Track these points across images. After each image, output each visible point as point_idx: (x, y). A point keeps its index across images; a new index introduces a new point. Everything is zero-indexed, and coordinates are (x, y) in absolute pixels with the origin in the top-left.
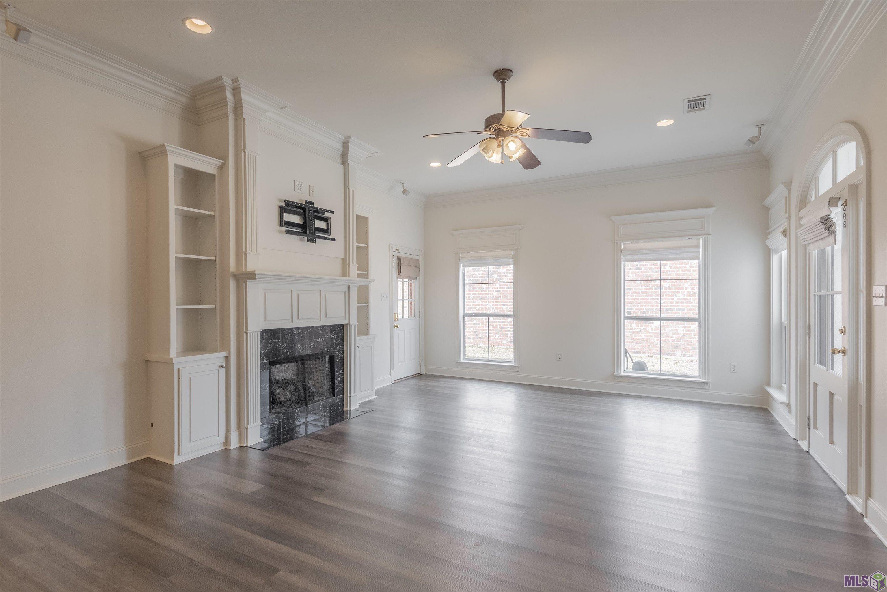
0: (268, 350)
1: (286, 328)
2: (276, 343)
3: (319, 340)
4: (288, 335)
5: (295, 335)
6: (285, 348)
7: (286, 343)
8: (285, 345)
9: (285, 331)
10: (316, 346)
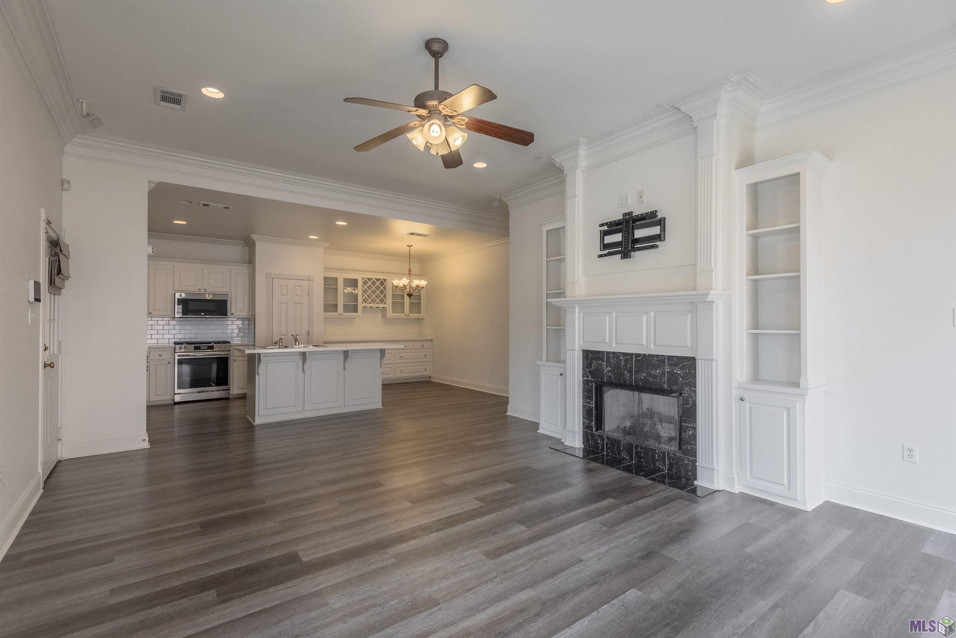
0: (592, 369)
1: (611, 352)
2: (600, 365)
3: (653, 372)
4: (613, 359)
5: (622, 360)
6: (609, 371)
7: (611, 366)
8: (610, 369)
9: (611, 354)
10: (648, 378)
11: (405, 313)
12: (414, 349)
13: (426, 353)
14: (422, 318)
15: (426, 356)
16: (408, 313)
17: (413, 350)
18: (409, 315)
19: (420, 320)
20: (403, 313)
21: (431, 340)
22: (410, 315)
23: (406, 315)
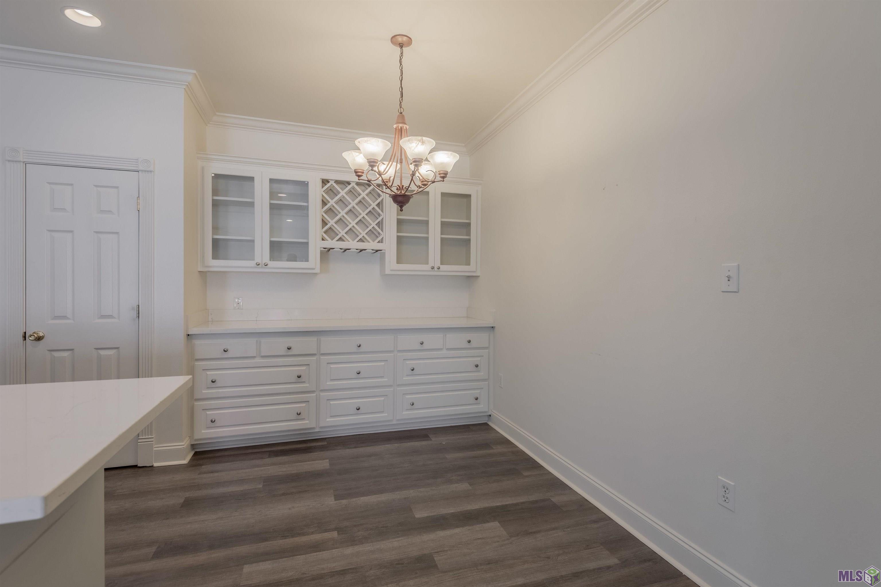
11: (431, 264)
12: (448, 349)
13: (477, 360)
14: (474, 274)
15: (477, 366)
16: (438, 264)
17: (444, 351)
18: (439, 268)
19: (471, 279)
20: (427, 263)
21: (492, 327)
22: (443, 267)
23: (433, 268)
